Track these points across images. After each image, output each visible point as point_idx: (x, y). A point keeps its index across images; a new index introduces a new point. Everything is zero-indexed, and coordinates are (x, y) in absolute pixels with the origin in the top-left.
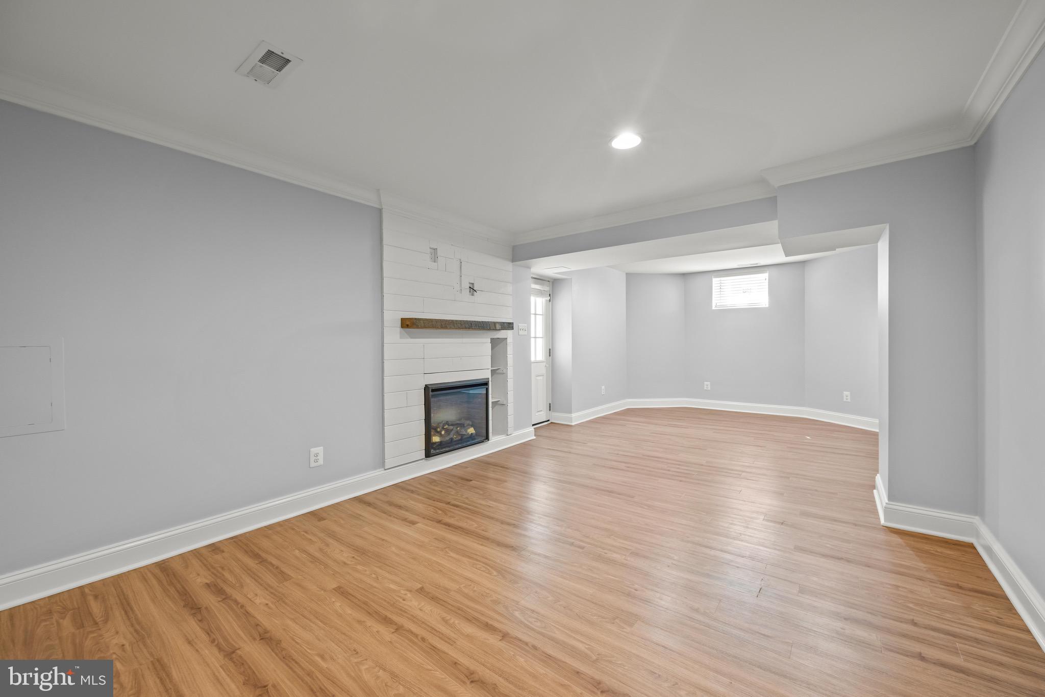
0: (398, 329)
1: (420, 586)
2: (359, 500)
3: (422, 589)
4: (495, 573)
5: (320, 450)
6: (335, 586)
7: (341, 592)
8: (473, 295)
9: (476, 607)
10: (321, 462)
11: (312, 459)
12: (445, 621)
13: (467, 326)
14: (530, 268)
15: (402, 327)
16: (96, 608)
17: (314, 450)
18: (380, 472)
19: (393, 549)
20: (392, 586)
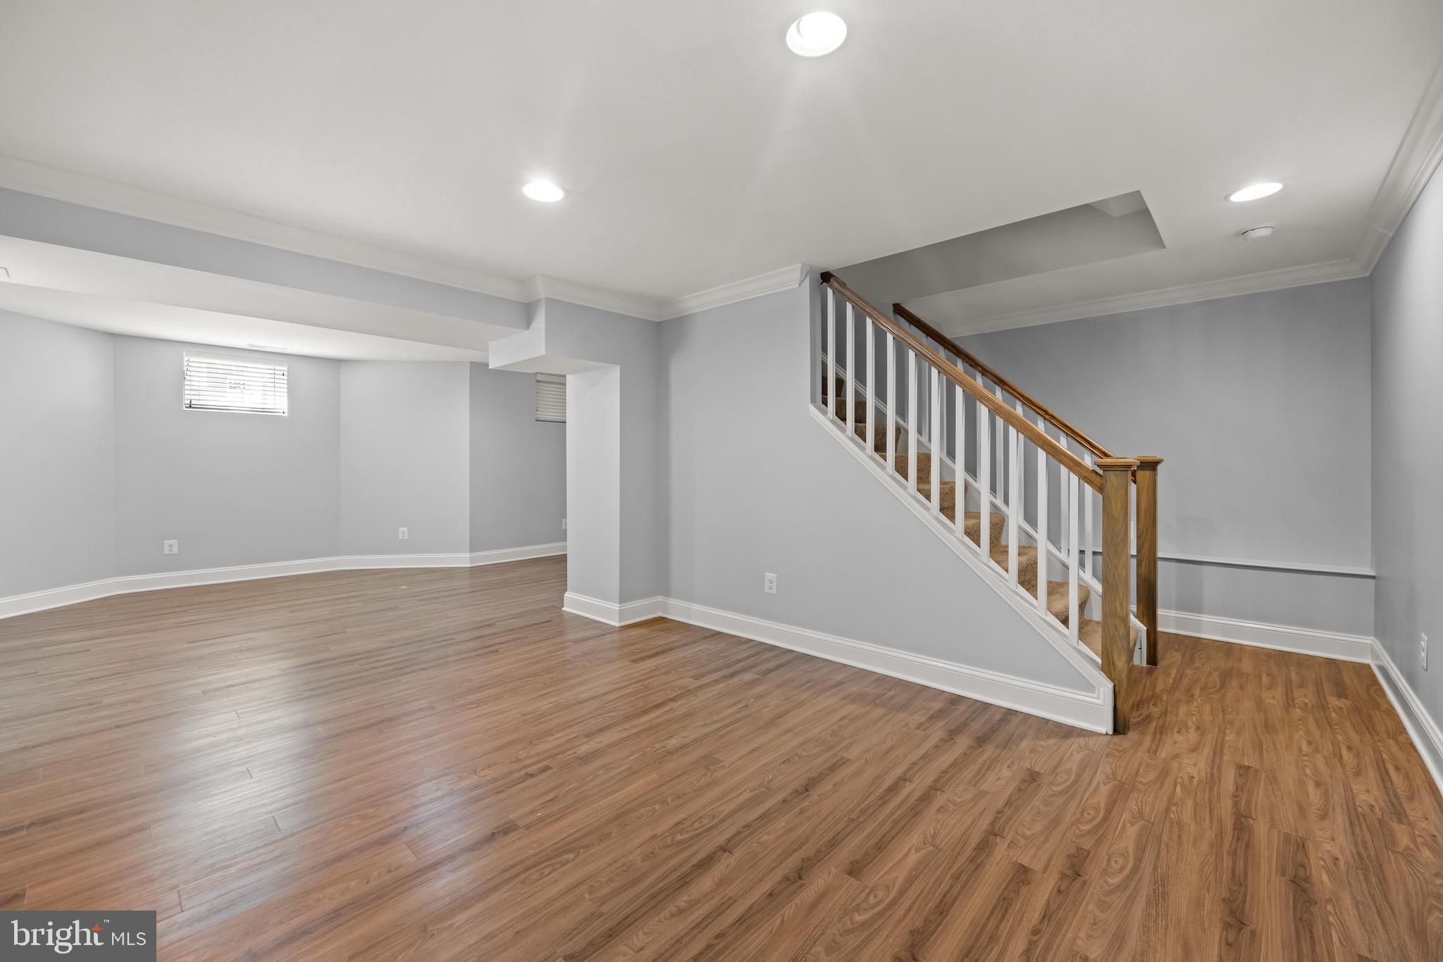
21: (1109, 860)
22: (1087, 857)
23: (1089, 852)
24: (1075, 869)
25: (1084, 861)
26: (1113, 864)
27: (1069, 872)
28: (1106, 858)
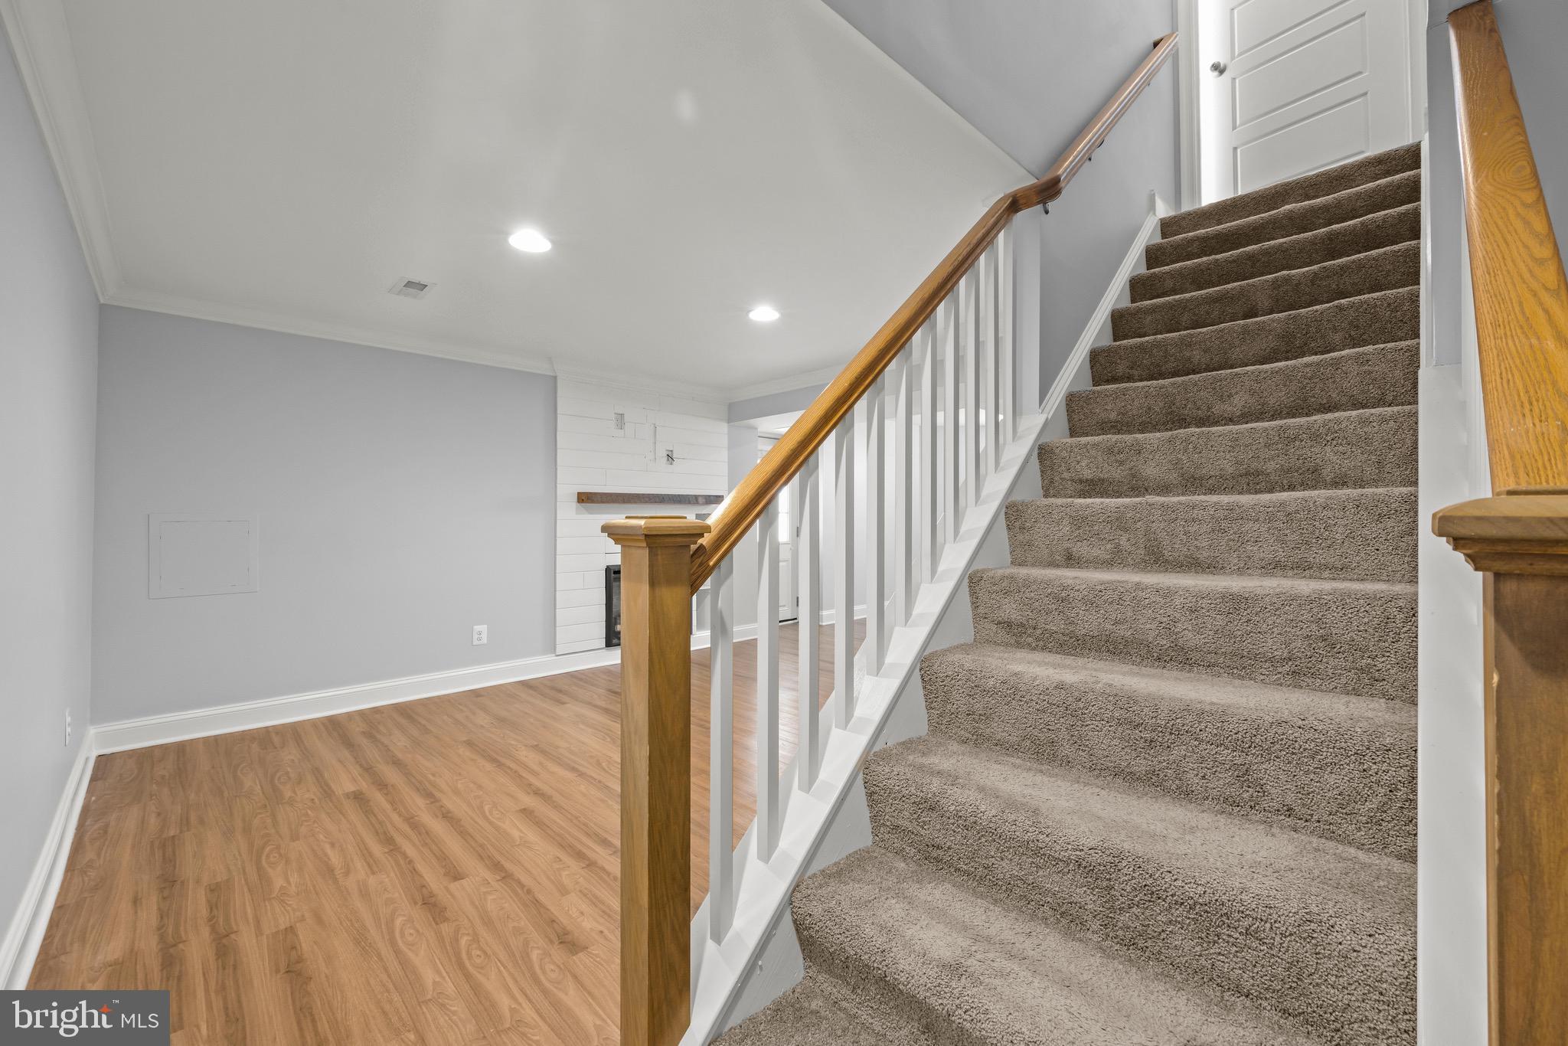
0: (574, 504)
1: (536, 743)
2: (524, 684)
3: (537, 745)
4: (609, 740)
5: (483, 628)
6: (465, 739)
7: (469, 744)
8: (671, 464)
9: (573, 757)
10: (485, 640)
11: (476, 636)
12: (541, 764)
13: (658, 500)
14: (756, 429)
15: (578, 502)
16: (276, 740)
17: (477, 628)
18: (551, 658)
19: (532, 720)
20: (513, 742)
21: (418, 931)
22: (433, 918)
23: (437, 924)
24: (432, 907)
25: (432, 915)
26: (412, 931)
27: (433, 900)
28: (421, 930)
